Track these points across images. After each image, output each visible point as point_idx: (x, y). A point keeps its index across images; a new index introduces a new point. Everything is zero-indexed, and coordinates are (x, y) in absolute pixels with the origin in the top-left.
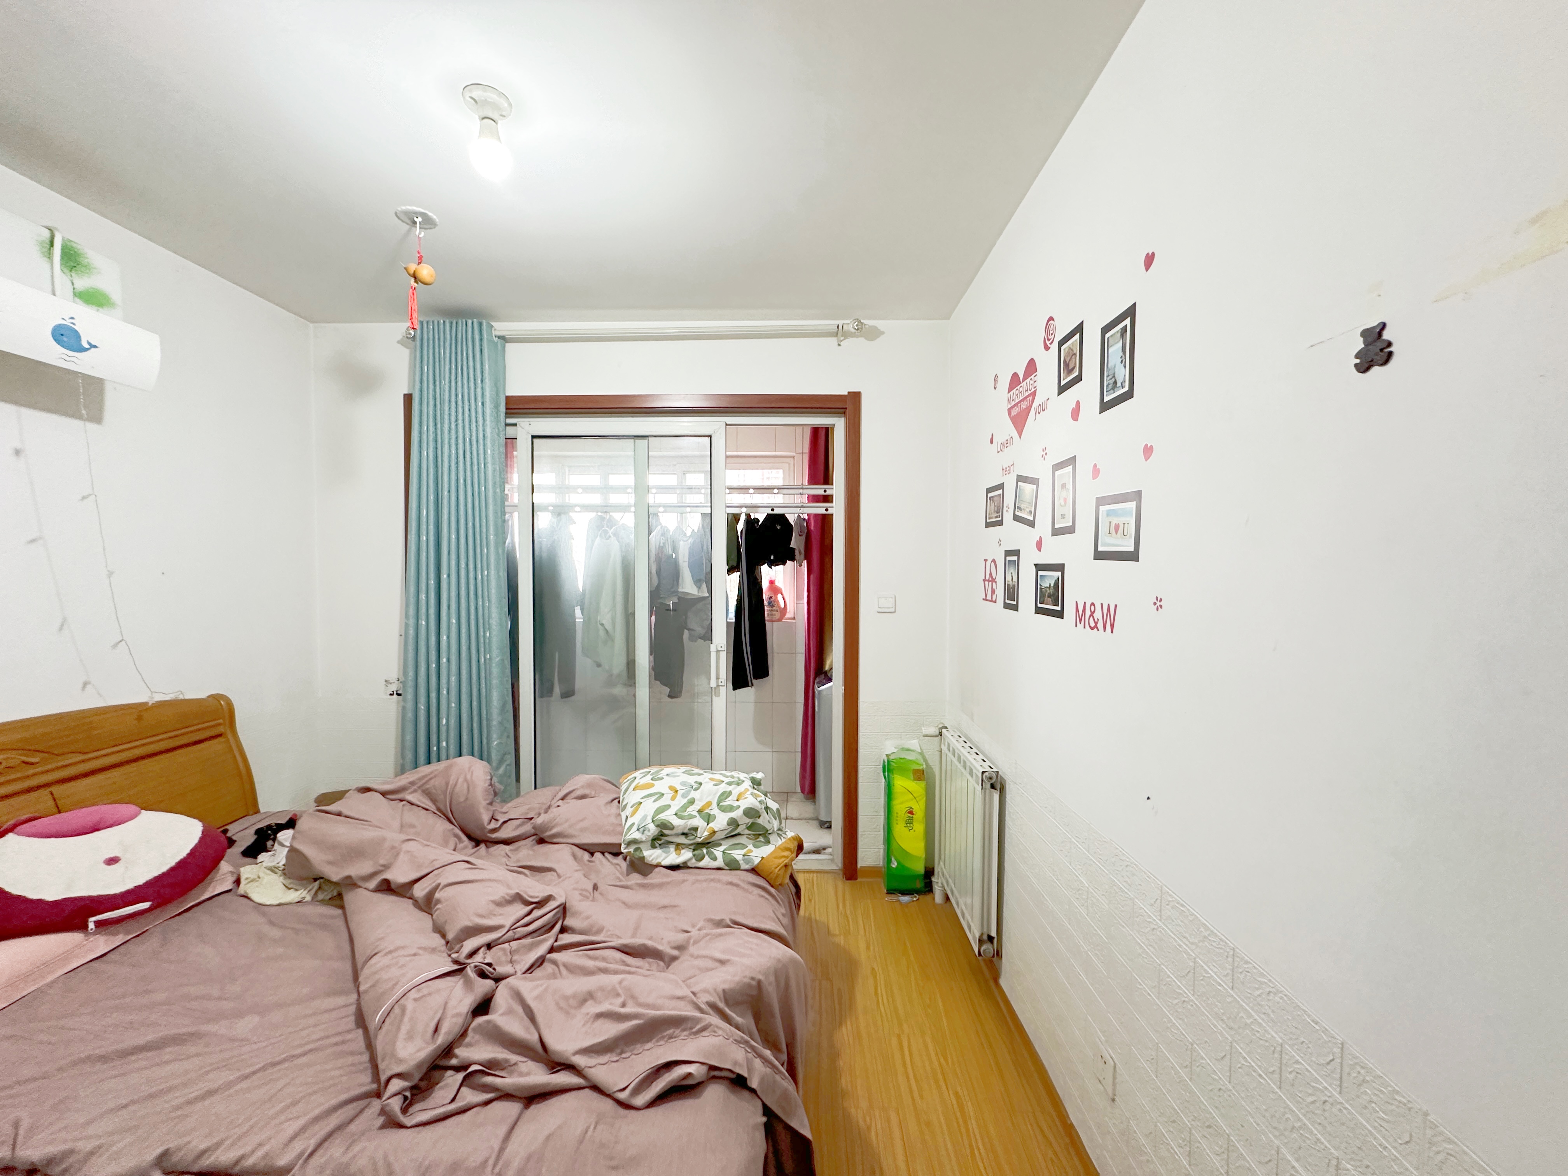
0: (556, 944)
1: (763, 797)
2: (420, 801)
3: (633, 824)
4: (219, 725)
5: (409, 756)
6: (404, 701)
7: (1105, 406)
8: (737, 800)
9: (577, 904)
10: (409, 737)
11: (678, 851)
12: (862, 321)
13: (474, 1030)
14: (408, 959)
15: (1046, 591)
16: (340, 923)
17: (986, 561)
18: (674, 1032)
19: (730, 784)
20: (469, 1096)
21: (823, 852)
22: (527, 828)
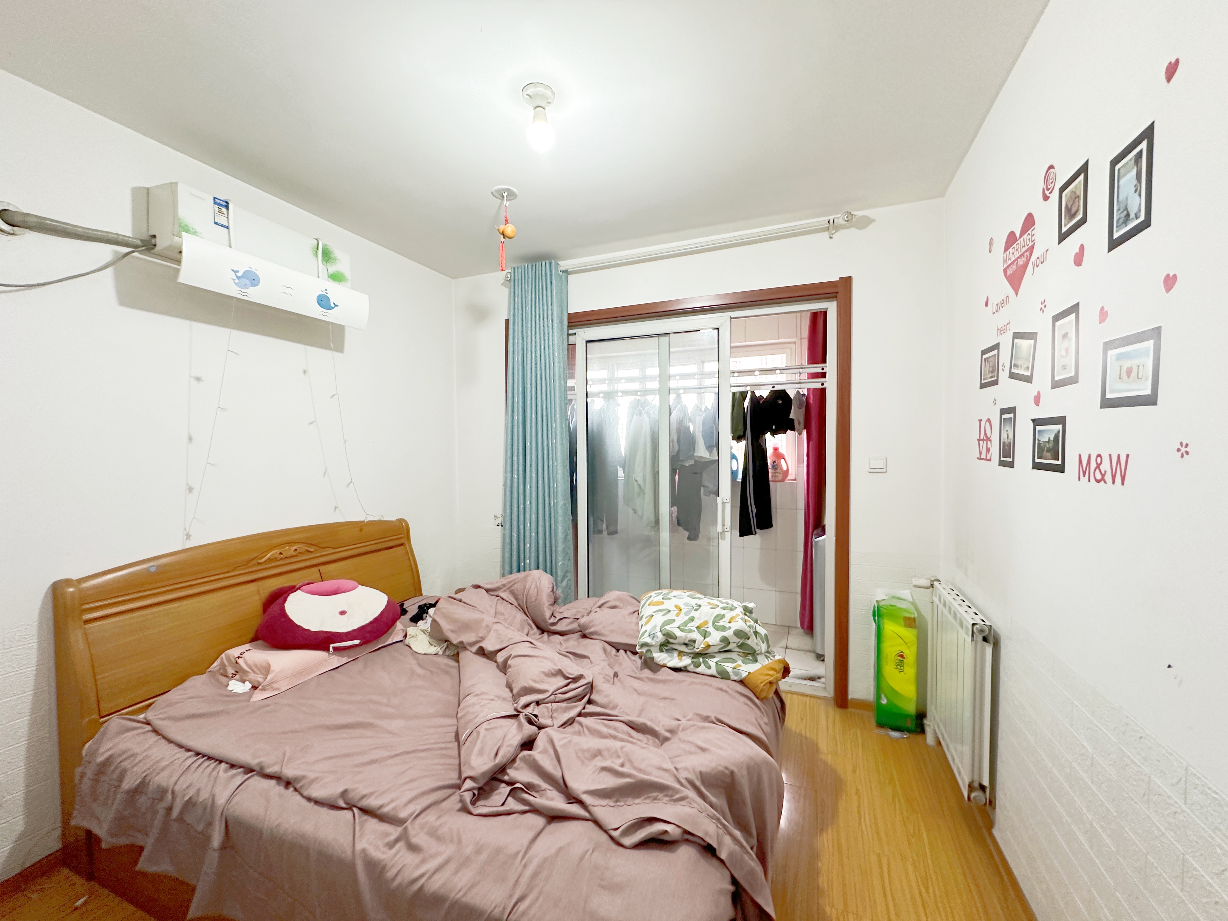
0: (583, 711)
1: (752, 623)
2: (508, 597)
3: (646, 631)
4: (402, 538)
5: (507, 568)
6: (504, 529)
7: (1113, 244)
8: (729, 623)
9: (599, 684)
10: (507, 555)
11: (680, 657)
12: (852, 213)
13: (521, 759)
14: (487, 702)
15: (1045, 445)
16: (454, 671)
17: (980, 421)
18: (657, 796)
19: (724, 608)
20: (512, 804)
21: (818, 680)
22: (575, 626)
